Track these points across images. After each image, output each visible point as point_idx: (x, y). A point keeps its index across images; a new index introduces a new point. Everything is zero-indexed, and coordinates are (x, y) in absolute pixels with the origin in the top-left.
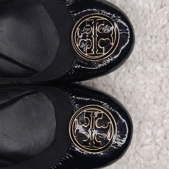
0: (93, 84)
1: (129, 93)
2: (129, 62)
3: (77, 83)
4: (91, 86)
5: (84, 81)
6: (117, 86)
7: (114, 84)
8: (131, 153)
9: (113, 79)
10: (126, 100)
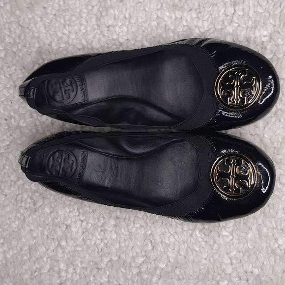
0: (241, 134)
1: (280, 144)
2: (280, 111)
3: (224, 132)
4: (238, 135)
5: (230, 130)
6: (266, 136)
7: (262, 134)
8: (280, 207)
9: (262, 129)
10: (276, 151)
